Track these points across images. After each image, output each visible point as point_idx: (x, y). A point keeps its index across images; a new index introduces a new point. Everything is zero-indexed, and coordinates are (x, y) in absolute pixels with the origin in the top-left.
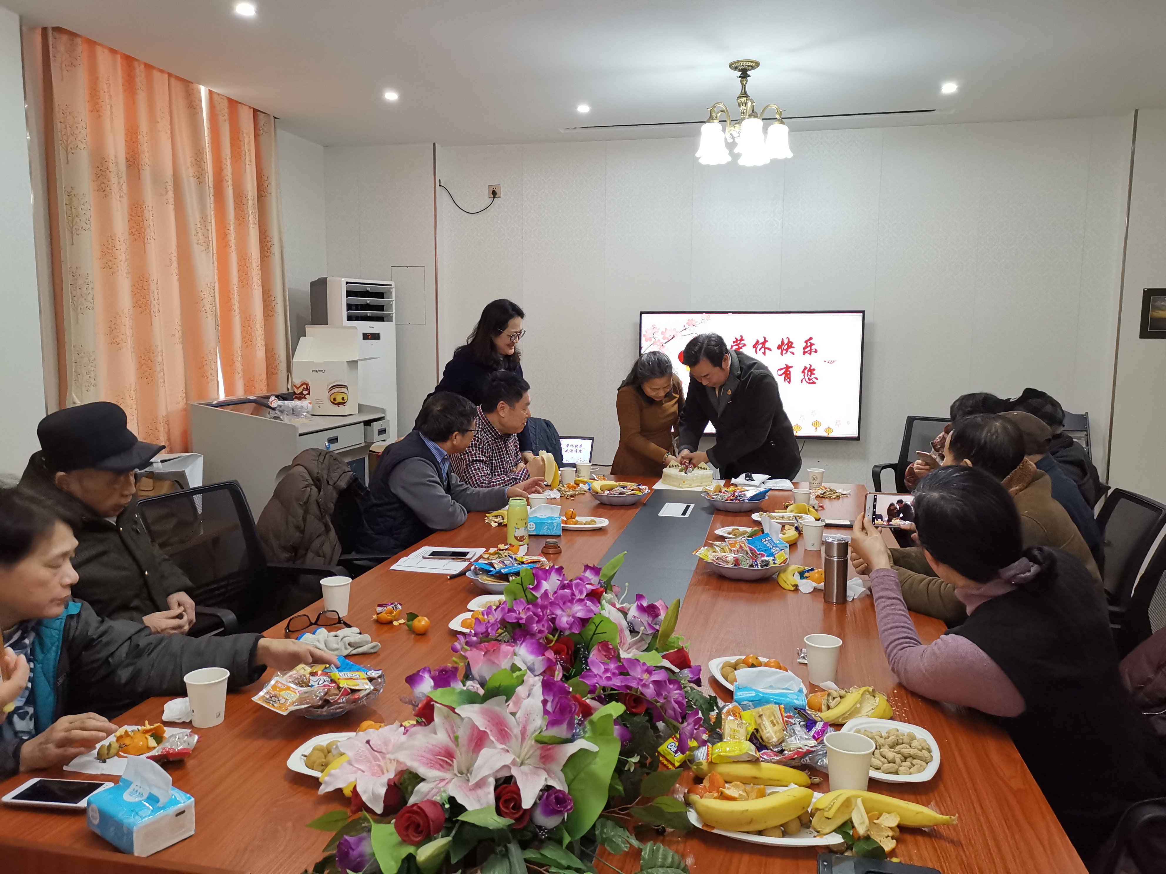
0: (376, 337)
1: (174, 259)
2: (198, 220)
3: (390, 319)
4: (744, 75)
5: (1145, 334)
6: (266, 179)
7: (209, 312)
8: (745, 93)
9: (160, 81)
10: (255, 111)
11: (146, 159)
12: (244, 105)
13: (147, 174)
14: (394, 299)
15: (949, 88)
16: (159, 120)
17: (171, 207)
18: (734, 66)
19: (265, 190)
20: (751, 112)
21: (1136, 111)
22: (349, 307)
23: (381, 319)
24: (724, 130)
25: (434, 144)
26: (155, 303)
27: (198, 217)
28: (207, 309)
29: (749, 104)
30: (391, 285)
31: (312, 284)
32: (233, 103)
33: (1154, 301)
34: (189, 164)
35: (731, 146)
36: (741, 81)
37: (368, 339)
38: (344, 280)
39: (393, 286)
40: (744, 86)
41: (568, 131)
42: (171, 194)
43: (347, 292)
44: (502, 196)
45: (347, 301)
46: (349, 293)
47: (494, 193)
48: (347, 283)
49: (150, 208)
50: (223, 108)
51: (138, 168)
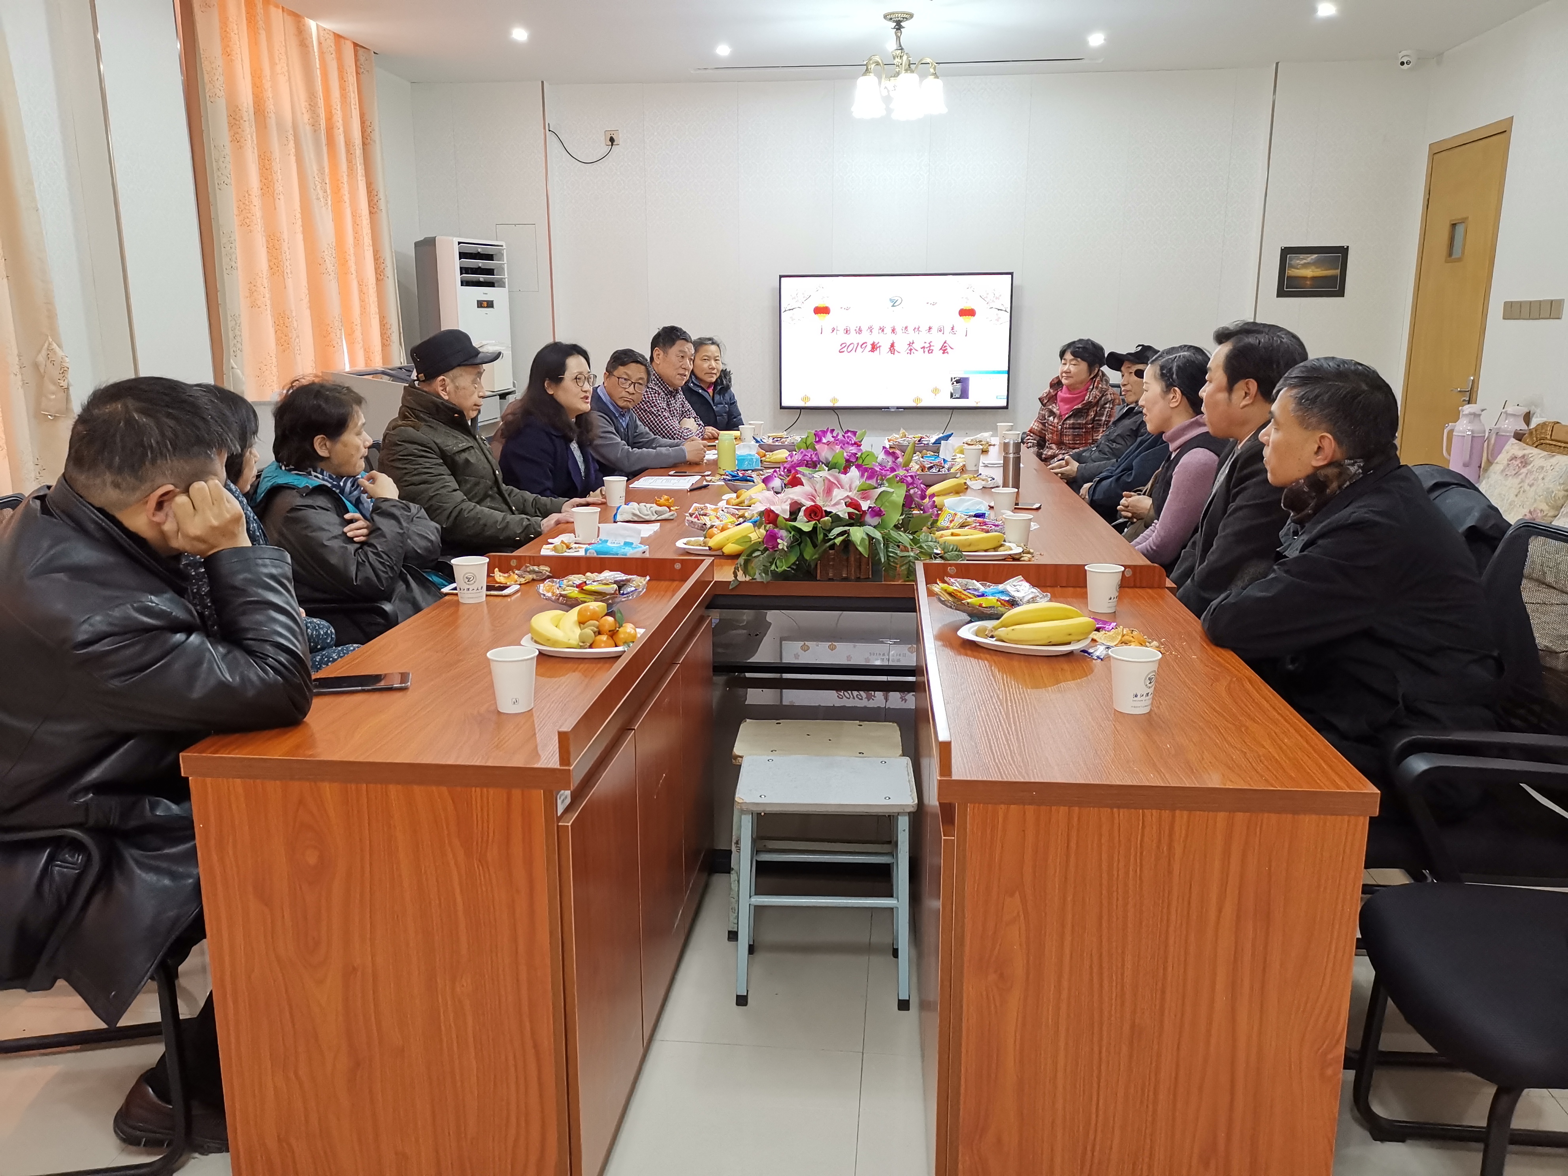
0: (490, 304)
1: (299, 216)
2: (316, 173)
3: (502, 285)
4: (899, 27)
5: (1281, 293)
6: (369, 124)
7: (332, 274)
8: (900, 46)
9: (276, 15)
10: (356, 45)
11: (270, 106)
12: (347, 39)
13: (272, 122)
14: (505, 261)
15: (1096, 40)
16: (277, 61)
17: (293, 159)
18: (887, 17)
19: (369, 138)
20: (907, 66)
21: (1277, 64)
22: (464, 270)
23: (491, 284)
24: (880, 83)
25: (542, 82)
26: (288, 263)
27: (315, 168)
28: (330, 271)
29: (905, 58)
30: (502, 246)
31: (417, 244)
32: (338, 37)
33: (1291, 259)
34: (304, 111)
35: (887, 99)
36: (896, 33)
37: (482, 307)
38: (456, 240)
39: (504, 247)
40: (898, 38)
41: (699, 72)
42: (292, 144)
43: (460, 253)
44: (621, 143)
45: (460, 263)
46: (462, 255)
47: (612, 140)
48: (459, 243)
49: (278, 160)
50: (330, 43)
51: (264, 116)
